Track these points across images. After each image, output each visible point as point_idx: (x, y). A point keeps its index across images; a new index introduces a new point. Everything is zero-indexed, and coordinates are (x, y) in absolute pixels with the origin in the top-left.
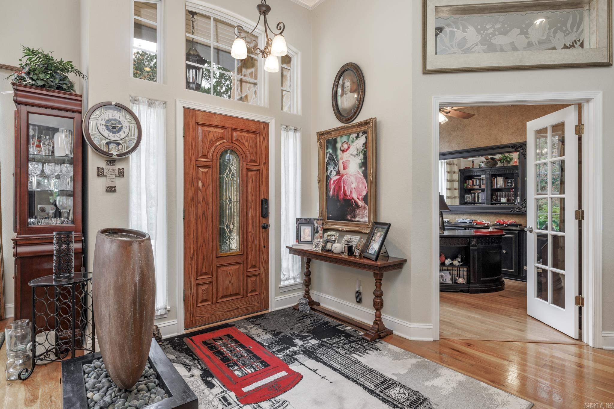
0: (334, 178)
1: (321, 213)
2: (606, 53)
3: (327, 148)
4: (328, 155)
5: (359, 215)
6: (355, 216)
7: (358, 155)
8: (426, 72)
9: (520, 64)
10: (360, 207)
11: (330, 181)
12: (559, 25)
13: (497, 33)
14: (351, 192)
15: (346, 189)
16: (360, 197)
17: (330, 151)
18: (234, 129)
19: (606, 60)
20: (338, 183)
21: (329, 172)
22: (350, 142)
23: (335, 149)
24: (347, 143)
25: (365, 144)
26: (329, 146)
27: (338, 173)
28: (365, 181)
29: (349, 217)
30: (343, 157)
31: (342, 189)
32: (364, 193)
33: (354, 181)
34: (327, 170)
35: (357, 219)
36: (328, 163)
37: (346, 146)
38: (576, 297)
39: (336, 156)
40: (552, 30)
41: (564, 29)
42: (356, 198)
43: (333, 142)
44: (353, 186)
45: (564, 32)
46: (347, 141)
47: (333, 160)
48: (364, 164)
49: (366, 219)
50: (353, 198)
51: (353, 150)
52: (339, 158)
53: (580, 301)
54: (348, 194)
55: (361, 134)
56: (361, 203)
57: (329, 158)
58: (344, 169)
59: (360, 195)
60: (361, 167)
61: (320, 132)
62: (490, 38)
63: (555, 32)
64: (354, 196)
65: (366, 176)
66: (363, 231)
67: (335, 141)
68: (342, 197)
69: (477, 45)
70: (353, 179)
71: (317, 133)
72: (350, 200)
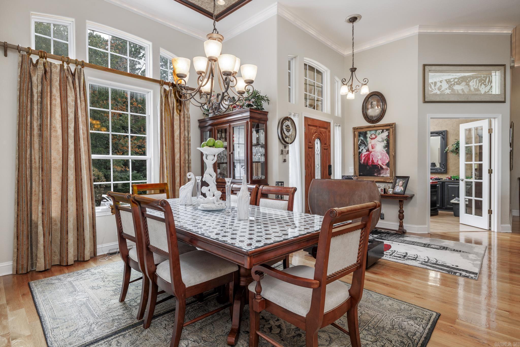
0: (364, 153)
1: (355, 172)
2: (503, 97)
3: (359, 136)
4: (360, 140)
5: (383, 173)
6: (380, 174)
7: (383, 141)
8: (425, 102)
9: (467, 100)
10: (384, 169)
11: (362, 155)
12: (483, 82)
13: (456, 84)
14: (377, 161)
15: (374, 159)
16: (384, 164)
17: (362, 138)
18: (320, 127)
19: (503, 100)
20: (368, 157)
21: (360, 150)
22: (377, 134)
23: (365, 137)
24: (375, 135)
25: (388, 136)
26: (361, 135)
27: (368, 150)
28: (388, 155)
29: (376, 174)
30: (370, 143)
31: (371, 159)
32: (387, 162)
33: (380, 155)
34: (359, 148)
35: (382, 175)
36: (360, 145)
37: (373, 136)
38: (488, 210)
39: (367, 141)
40: (480, 84)
41: (485, 83)
42: (381, 164)
43: (364, 134)
44: (379, 158)
45: (485, 85)
46: (374, 133)
47: (364, 143)
48: (387, 146)
49: (389, 175)
50: (379, 164)
51: (379, 138)
52: (369, 142)
53: (490, 212)
54: (375, 162)
55: (385, 130)
56: (384, 167)
57: (361, 142)
58: (372, 148)
59: (384, 163)
60: (385, 148)
61: (355, 128)
62: (453, 86)
63: (481, 85)
64: (380, 163)
65: (388, 152)
66: (387, 181)
67: (366, 133)
68: (370, 164)
69: (447, 89)
70: (379, 154)
71: (353, 128)
72: (376, 165)
